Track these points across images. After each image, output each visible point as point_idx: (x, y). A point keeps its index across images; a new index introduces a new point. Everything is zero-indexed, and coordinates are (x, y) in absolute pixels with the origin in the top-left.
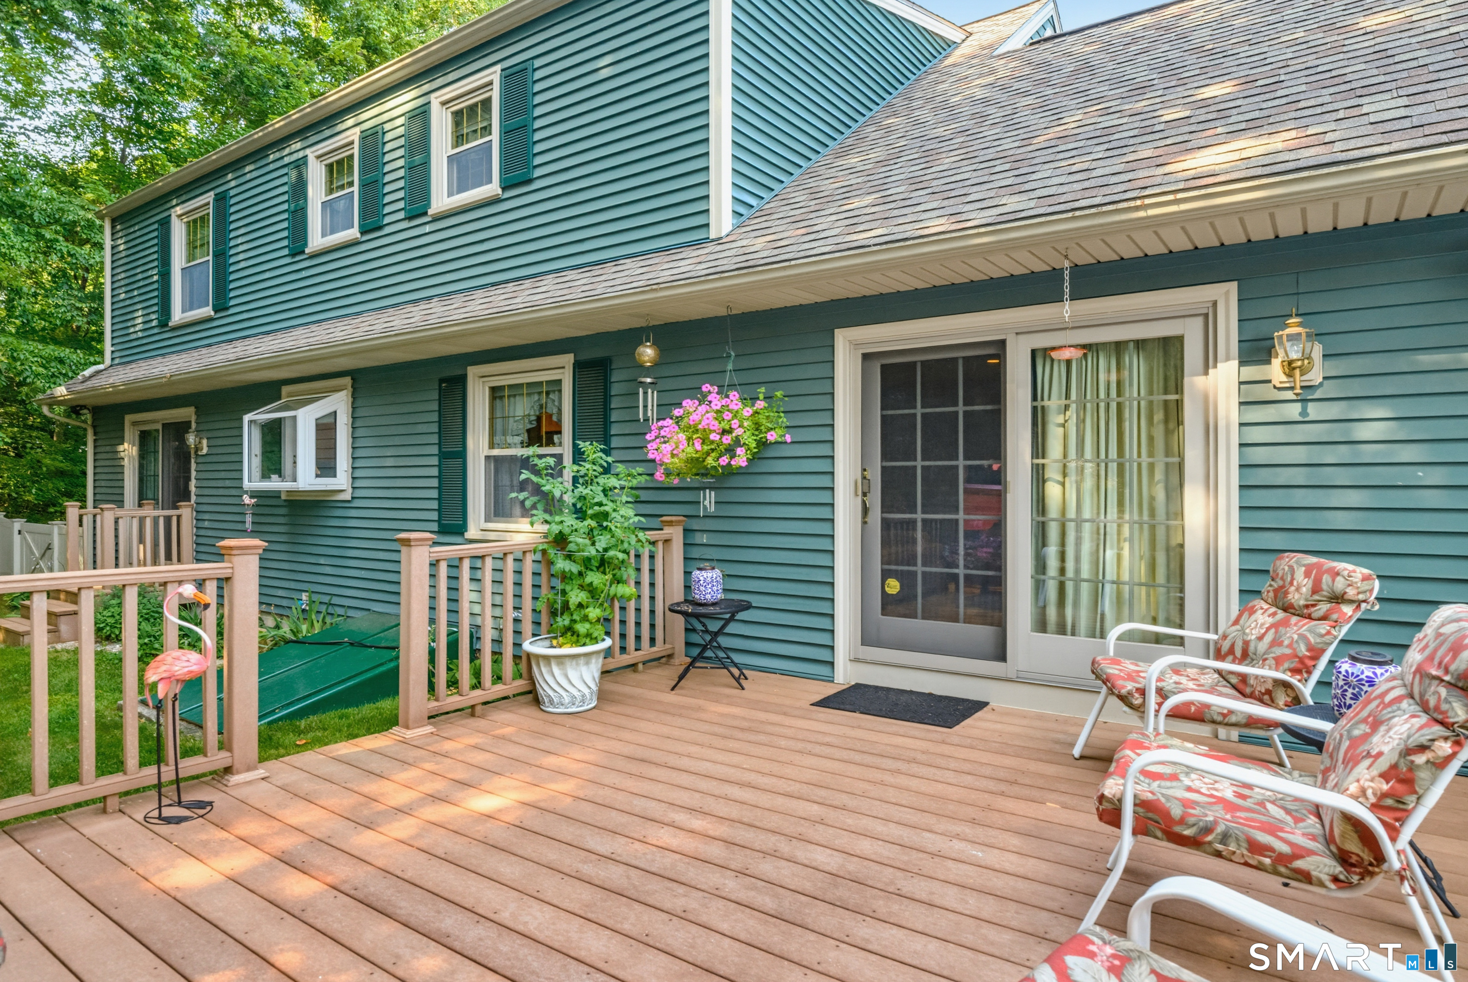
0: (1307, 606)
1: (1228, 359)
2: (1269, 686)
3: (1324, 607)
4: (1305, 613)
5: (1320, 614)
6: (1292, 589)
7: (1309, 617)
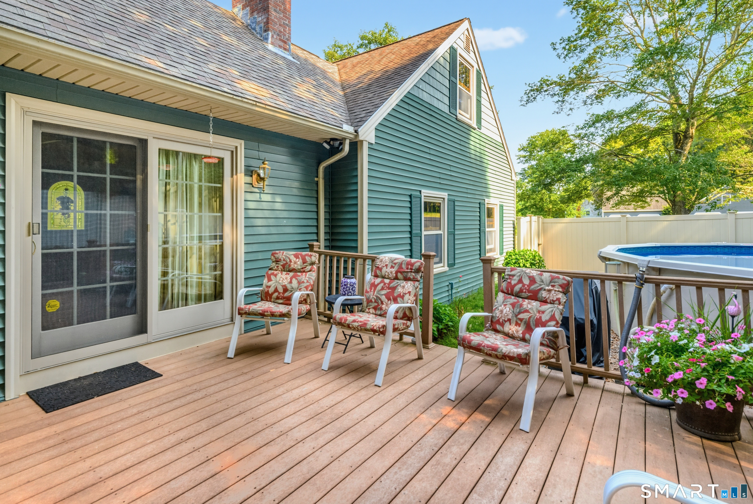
0: (303, 268)
1: (241, 172)
2: (305, 297)
3: (309, 268)
4: (302, 271)
5: (309, 270)
6: (292, 263)
7: (304, 272)
